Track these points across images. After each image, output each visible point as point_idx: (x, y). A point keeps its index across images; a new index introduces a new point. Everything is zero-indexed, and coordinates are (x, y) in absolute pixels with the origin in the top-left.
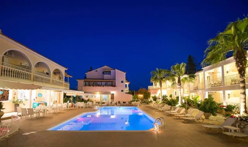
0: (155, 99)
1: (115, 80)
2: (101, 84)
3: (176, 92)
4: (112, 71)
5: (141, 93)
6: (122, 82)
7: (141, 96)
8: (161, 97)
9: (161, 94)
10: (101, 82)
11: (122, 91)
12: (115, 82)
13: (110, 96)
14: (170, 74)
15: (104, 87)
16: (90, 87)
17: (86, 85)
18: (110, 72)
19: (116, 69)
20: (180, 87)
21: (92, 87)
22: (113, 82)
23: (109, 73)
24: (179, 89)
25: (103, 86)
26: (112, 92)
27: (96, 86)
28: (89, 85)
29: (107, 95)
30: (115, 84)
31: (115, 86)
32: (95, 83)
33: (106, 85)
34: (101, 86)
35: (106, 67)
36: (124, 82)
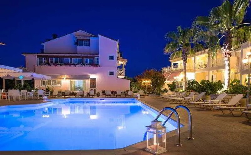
0: (173, 87)
1: (98, 54)
2: (71, 62)
3: (212, 76)
4: (91, 39)
5: (147, 77)
6: (112, 58)
7: (146, 82)
8: (184, 85)
9: (184, 80)
10: (71, 57)
11: (112, 73)
12: (98, 59)
13: (88, 82)
14: (208, 24)
15: (77, 67)
16: (48, 67)
17: (41, 63)
18: (89, 40)
19: (99, 36)
20: (228, 51)
21: (53, 67)
22: (93, 57)
23: (87, 42)
24: (227, 56)
25: (75, 65)
26: (92, 76)
27: (61, 65)
28: (48, 64)
29: (82, 81)
30: (98, 62)
31: (97, 65)
32: (60, 60)
33: (81, 63)
34: (71, 65)
35: (80, 32)
36: (114, 58)
